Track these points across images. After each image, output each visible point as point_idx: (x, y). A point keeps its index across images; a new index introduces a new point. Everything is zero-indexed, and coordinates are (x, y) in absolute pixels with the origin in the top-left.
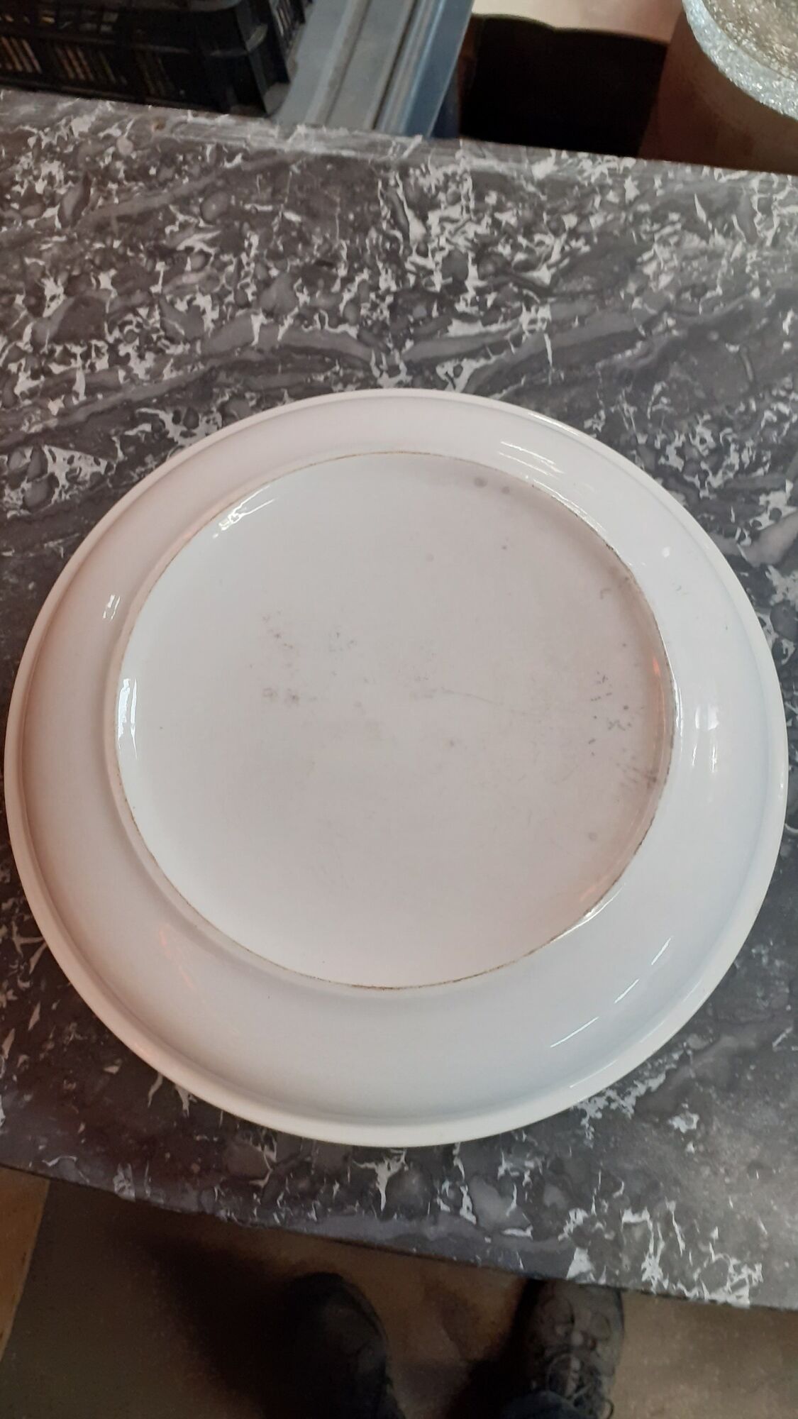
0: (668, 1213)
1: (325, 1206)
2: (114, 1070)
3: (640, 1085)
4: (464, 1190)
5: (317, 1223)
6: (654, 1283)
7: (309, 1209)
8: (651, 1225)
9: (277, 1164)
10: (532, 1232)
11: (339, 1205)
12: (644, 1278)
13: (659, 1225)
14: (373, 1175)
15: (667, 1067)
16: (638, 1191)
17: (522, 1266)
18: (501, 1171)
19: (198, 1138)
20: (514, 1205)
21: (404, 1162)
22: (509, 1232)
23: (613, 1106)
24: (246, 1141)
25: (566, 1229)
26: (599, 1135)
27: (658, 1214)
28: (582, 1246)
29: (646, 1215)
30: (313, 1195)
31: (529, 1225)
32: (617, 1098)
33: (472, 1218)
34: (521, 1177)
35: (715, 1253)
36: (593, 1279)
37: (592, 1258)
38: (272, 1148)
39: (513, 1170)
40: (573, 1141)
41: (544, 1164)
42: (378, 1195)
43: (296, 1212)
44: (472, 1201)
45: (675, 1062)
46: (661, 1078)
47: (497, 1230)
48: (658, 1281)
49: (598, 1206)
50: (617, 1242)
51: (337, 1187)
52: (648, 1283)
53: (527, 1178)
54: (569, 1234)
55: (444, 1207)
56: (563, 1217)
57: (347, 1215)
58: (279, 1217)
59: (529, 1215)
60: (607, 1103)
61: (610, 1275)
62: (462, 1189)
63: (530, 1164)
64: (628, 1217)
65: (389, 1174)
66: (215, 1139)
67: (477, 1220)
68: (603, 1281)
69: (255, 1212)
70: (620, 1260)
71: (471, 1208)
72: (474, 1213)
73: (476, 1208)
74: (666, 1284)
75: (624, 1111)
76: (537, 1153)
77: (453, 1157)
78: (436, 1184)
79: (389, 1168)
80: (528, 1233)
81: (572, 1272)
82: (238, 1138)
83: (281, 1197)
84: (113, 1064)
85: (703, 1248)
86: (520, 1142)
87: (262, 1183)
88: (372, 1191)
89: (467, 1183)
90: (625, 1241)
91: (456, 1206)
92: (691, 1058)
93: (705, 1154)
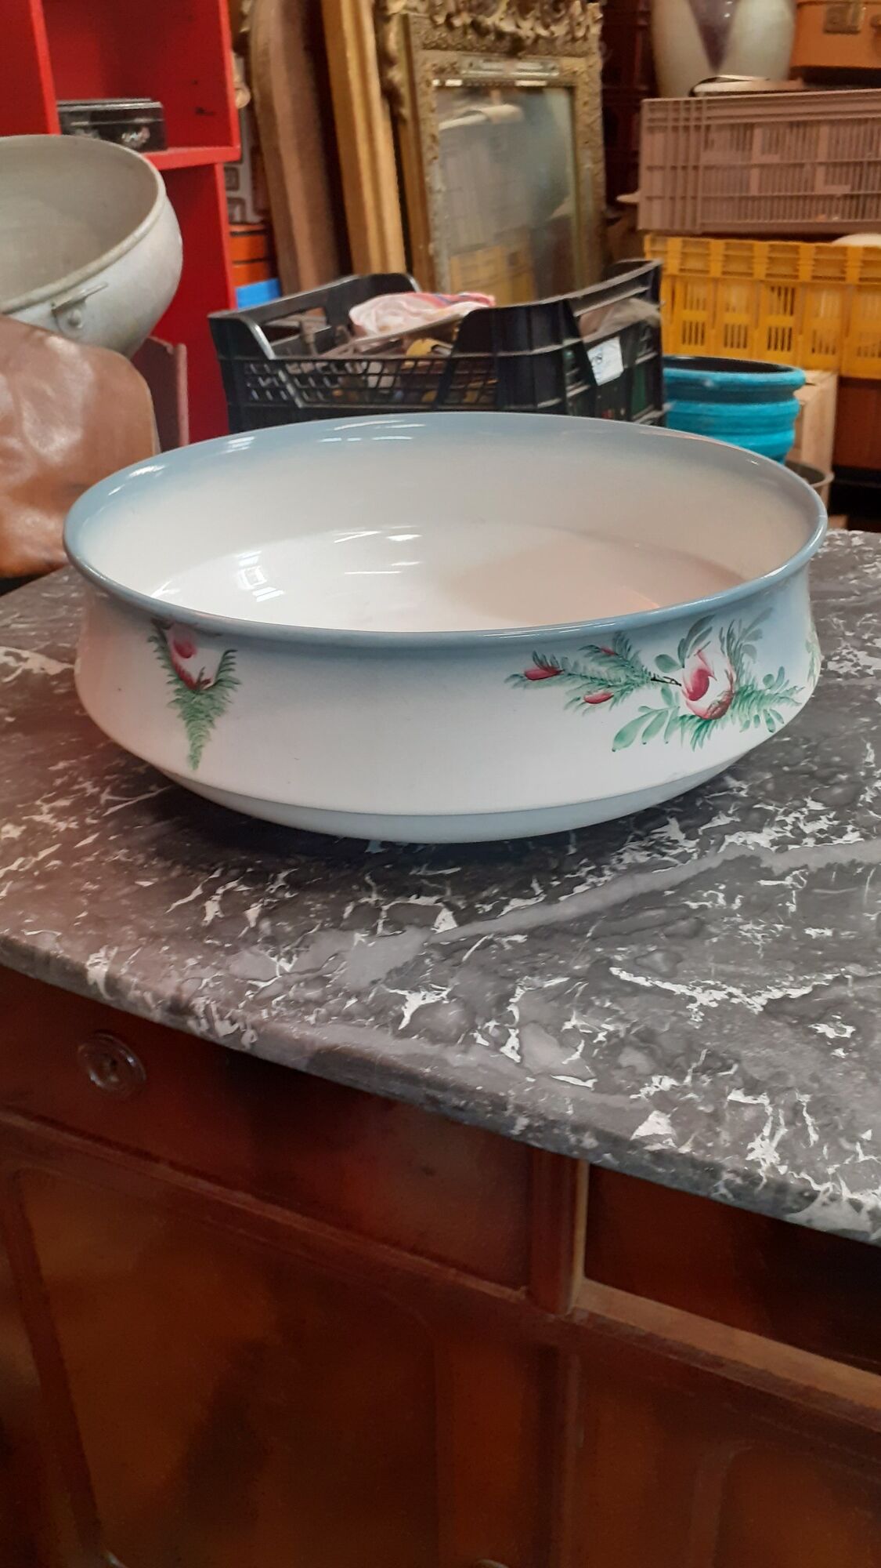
0: (799, 1103)
1: (329, 1015)
2: (146, 884)
3: (775, 991)
4: (513, 1033)
5: (314, 1026)
6: (765, 1166)
7: (309, 1013)
8: (769, 1110)
9: (288, 974)
10: (595, 1084)
11: (348, 1017)
12: (750, 1157)
13: (781, 1112)
14: (403, 1000)
15: (816, 983)
16: (756, 1076)
17: (570, 1112)
18: (568, 1026)
19: (208, 942)
20: (576, 1056)
21: (445, 997)
22: (562, 1078)
23: (735, 1001)
24: (262, 952)
25: (644, 1091)
26: (710, 1020)
27: (783, 1102)
28: (664, 1111)
29: (764, 1099)
30: (319, 1003)
31: (591, 1078)
32: (742, 995)
33: (517, 1058)
34: (595, 1035)
35: (865, 1154)
36: (673, 1144)
37: (674, 1123)
38: (290, 961)
39: (583, 1027)
40: (674, 1019)
41: (628, 1031)
42: (401, 1016)
43: (292, 1012)
44: (521, 1043)
45: (827, 981)
46: (806, 990)
47: (548, 1074)
48: (771, 1163)
49: (695, 1079)
50: (716, 1117)
51: (353, 1001)
52: (757, 1164)
53: (601, 1037)
54: (648, 1095)
55: (480, 1040)
56: (643, 1080)
57: (353, 1025)
58: (269, 1014)
59: (594, 1068)
60: (727, 997)
61: (697, 1145)
62: (510, 1030)
63: (611, 1028)
64: (737, 1096)
65: (423, 1003)
66: (227, 945)
67: (522, 1060)
68: (685, 1149)
69: (242, 1005)
70: (717, 1134)
71: (517, 1048)
72: (519, 1053)
73: (524, 1051)
74: (783, 1170)
75: (749, 1007)
76: (621, 1019)
77: (509, 1004)
78: (479, 1021)
79: (424, 999)
80: (590, 1084)
81: (642, 1131)
82: (255, 949)
83: (279, 999)
84: (147, 879)
85: (847, 1146)
86: (601, 1008)
87: (262, 985)
88: (395, 1011)
89: (519, 1026)
90: (728, 1117)
91: (498, 1044)
92: (850, 982)
93: (861, 1061)
